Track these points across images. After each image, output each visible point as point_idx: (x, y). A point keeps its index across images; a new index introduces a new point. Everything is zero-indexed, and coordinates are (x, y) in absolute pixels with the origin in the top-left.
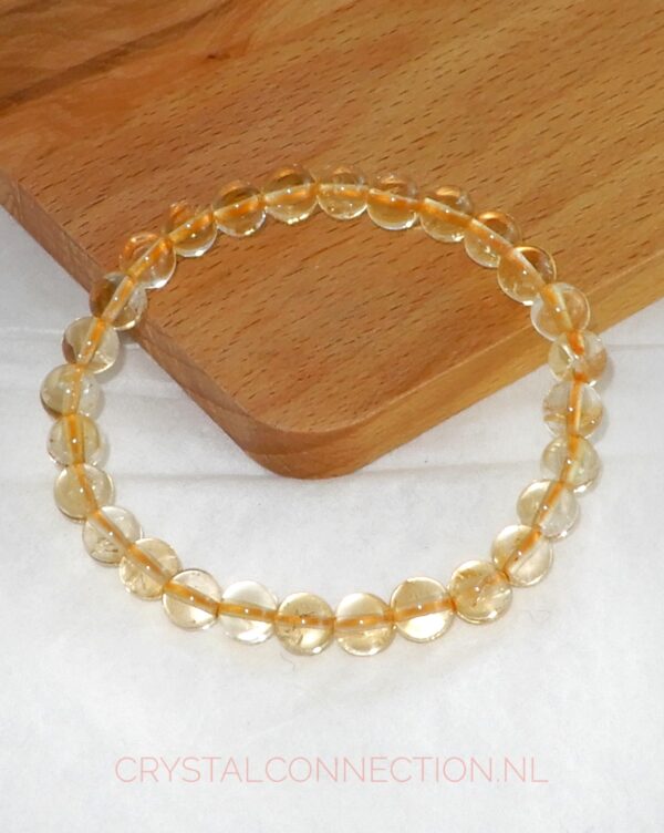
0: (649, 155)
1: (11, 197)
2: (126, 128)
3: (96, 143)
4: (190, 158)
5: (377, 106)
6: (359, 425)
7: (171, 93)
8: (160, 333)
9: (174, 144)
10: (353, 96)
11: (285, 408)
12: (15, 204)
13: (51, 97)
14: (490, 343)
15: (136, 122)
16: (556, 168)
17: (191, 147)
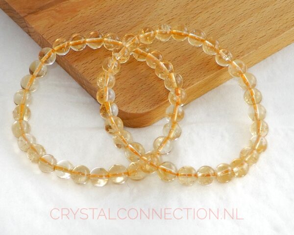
0: (242, 24)
1: (40, 40)
2: (75, 18)
3: (66, 23)
4: (96, 27)
5: (155, 10)
6: (152, 110)
7: (90, 6)
8: (88, 82)
9: (92, 22)
10: (147, 7)
11: (128, 105)
12: (41, 43)
13: (52, 8)
14: (193, 84)
15: (79, 16)
16: (213, 29)
17: (96, 24)
